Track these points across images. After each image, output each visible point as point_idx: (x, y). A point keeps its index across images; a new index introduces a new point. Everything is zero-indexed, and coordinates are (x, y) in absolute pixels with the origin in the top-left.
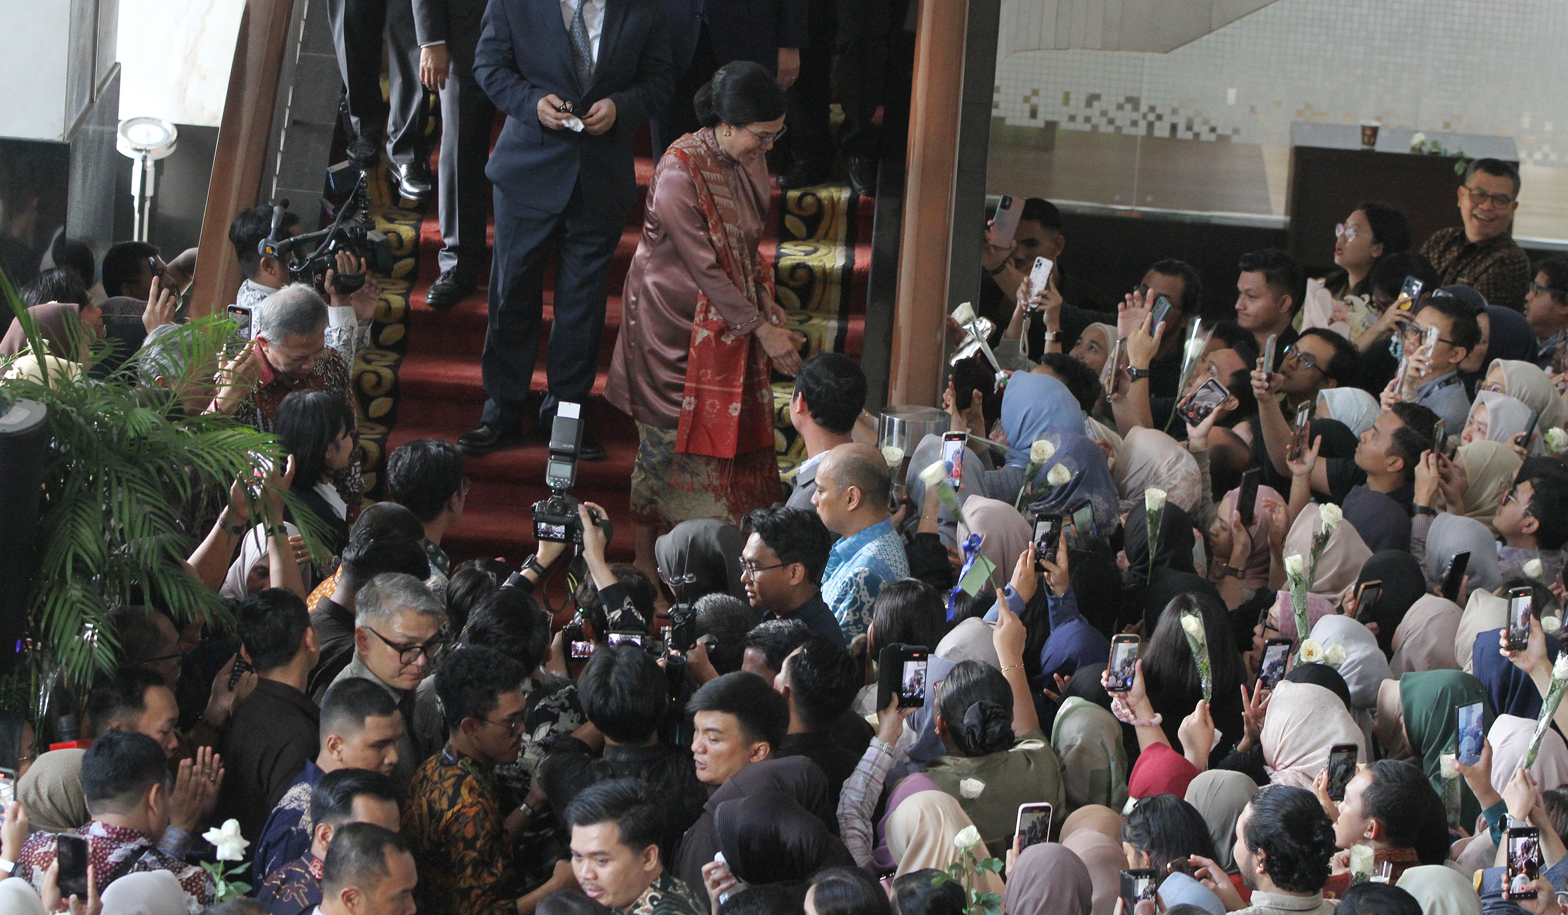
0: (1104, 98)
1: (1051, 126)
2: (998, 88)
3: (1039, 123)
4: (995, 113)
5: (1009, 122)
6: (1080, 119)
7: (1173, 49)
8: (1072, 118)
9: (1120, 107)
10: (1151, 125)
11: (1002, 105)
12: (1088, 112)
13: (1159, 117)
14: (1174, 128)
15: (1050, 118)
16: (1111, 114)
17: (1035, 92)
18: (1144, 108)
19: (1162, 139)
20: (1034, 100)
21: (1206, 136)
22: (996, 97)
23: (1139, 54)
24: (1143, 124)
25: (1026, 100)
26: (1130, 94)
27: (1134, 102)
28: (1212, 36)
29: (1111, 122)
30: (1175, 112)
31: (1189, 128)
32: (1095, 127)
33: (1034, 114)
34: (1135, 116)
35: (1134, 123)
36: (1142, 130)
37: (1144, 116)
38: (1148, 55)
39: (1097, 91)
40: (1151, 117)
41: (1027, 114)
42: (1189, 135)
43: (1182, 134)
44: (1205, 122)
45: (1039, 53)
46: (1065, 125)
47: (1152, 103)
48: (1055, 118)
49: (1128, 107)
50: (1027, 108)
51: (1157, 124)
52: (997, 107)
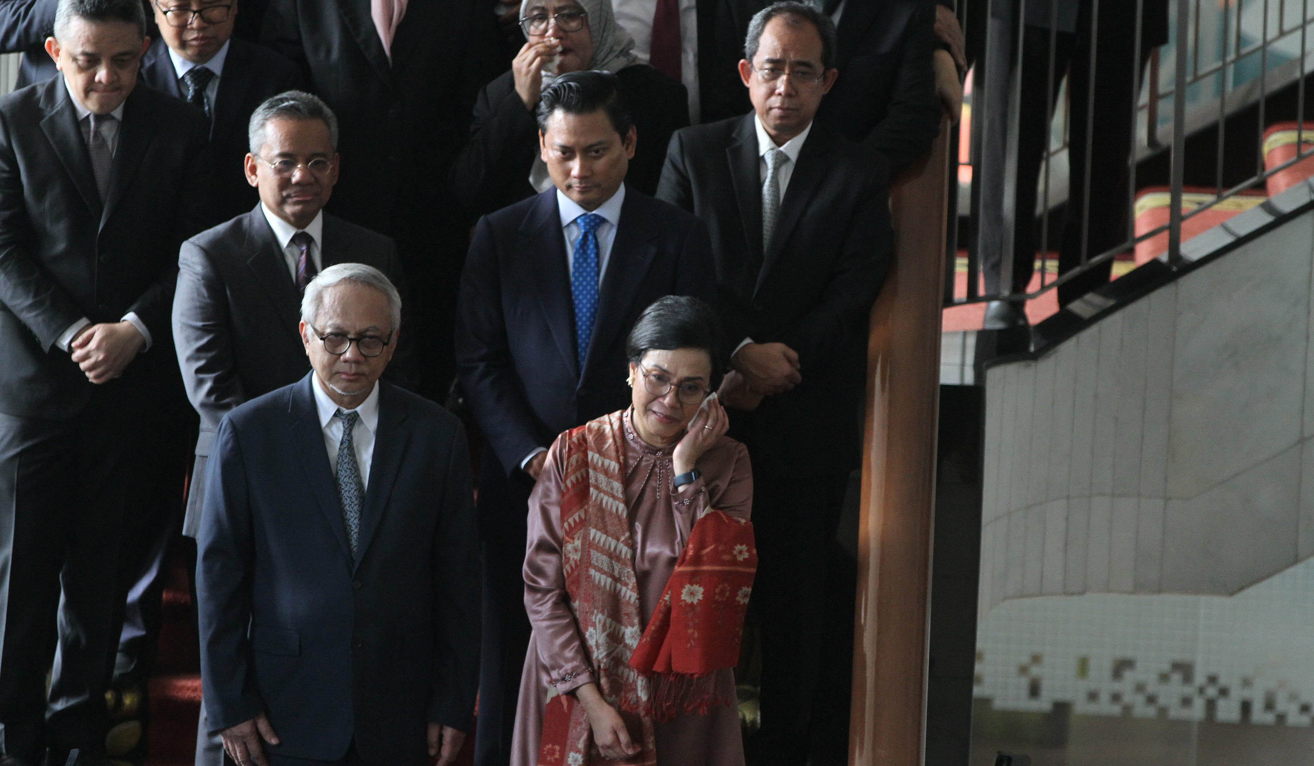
0: (1139, 665)
1: (1061, 708)
2: (981, 655)
3: (1043, 704)
4: (977, 691)
5: (999, 704)
6: (1105, 697)
7: (1241, 589)
8: (1093, 696)
9: (1164, 678)
10: (1211, 705)
11: (988, 680)
12: (1117, 686)
13: (1224, 692)
14: (1246, 707)
15: (1059, 696)
16: (1151, 689)
17: (1036, 659)
18: (1200, 678)
19: (1228, 726)
20: (1035, 671)
21: (1295, 718)
22: (978, 668)
23: (1191, 598)
24: (1199, 705)
25: (1023, 670)
26: (1178, 657)
27: (1185, 670)
28: (1299, 568)
29: (1151, 700)
30: (1246, 683)
31: (1269, 706)
32: (1127, 709)
33: (1034, 690)
34: (1188, 690)
35: (1186, 702)
36: (1198, 711)
37: (1201, 691)
38: (1203, 599)
39: (1129, 654)
40: (1211, 692)
41: (1024, 692)
42: (1269, 718)
43: (1259, 715)
44: (1293, 697)
45: (1039, 600)
46: (1082, 707)
47: (1213, 670)
48: (1067, 696)
49: (1176, 677)
50: (1024, 682)
51: (1222, 703)
52: (980, 681)
